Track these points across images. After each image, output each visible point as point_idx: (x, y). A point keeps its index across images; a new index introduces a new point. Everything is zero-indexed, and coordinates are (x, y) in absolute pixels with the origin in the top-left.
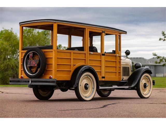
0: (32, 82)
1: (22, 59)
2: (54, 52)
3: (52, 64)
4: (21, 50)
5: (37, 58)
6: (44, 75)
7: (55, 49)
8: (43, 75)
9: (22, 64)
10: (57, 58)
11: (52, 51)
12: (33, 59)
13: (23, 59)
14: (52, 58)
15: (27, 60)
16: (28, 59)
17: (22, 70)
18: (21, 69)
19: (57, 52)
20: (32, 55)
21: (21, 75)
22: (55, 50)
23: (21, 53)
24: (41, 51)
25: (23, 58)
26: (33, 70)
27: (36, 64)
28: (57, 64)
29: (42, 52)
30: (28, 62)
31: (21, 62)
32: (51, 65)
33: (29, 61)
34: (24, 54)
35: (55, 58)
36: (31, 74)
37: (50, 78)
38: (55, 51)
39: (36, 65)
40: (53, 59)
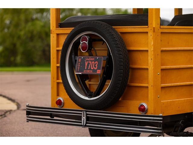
0: (88, 119)
1: (58, 51)
2: (150, 34)
3: (148, 69)
4: (57, 27)
5: (101, 51)
6: (123, 99)
7: (154, 26)
8: (120, 99)
9: (59, 65)
10: (162, 51)
11: (147, 33)
12: (90, 55)
13: (62, 53)
14: (147, 51)
15: (73, 56)
16: (76, 55)
17: (58, 83)
18: (58, 79)
19: (162, 33)
20: (87, 43)
21: (58, 95)
22: (154, 28)
23: (55, 36)
24: (114, 30)
25: (60, 48)
26: (90, 85)
27: (98, 69)
28: (162, 70)
29: (116, 32)
30: (76, 61)
31: (55, 60)
32: (142, 72)
33: (79, 59)
34: (63, 40)
35: (154, 51)
36: (86, 95)
37: (142, 109)
38: (154, 31)
39: (99, 72)
40: (150, 56)
